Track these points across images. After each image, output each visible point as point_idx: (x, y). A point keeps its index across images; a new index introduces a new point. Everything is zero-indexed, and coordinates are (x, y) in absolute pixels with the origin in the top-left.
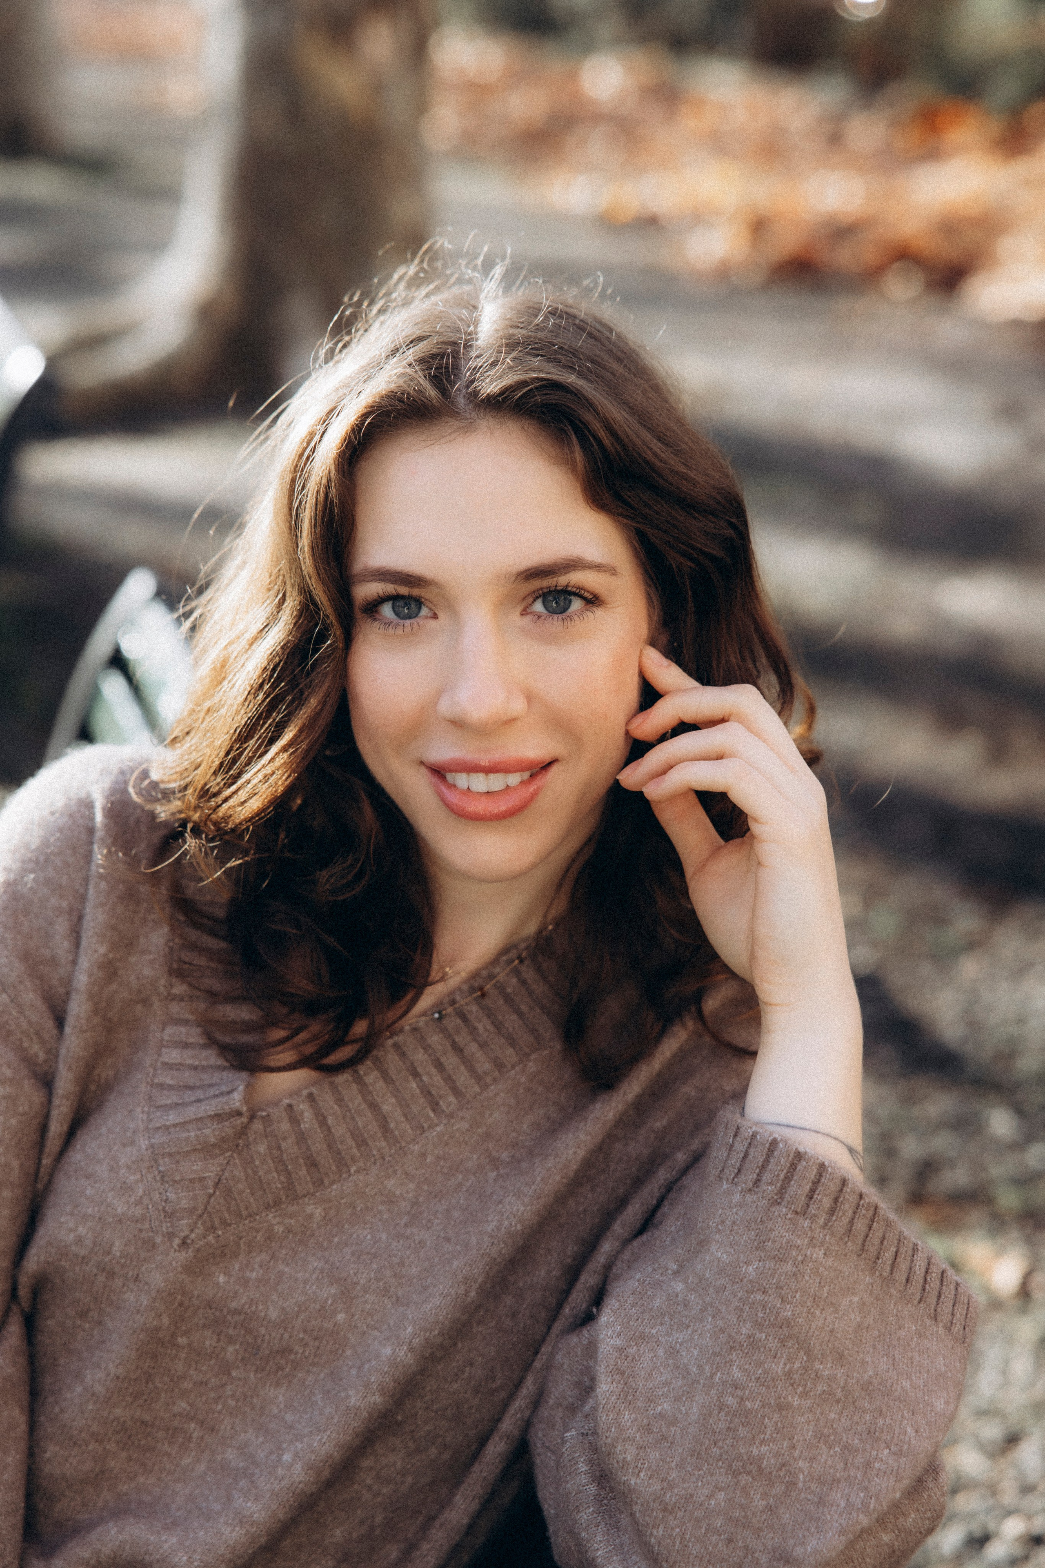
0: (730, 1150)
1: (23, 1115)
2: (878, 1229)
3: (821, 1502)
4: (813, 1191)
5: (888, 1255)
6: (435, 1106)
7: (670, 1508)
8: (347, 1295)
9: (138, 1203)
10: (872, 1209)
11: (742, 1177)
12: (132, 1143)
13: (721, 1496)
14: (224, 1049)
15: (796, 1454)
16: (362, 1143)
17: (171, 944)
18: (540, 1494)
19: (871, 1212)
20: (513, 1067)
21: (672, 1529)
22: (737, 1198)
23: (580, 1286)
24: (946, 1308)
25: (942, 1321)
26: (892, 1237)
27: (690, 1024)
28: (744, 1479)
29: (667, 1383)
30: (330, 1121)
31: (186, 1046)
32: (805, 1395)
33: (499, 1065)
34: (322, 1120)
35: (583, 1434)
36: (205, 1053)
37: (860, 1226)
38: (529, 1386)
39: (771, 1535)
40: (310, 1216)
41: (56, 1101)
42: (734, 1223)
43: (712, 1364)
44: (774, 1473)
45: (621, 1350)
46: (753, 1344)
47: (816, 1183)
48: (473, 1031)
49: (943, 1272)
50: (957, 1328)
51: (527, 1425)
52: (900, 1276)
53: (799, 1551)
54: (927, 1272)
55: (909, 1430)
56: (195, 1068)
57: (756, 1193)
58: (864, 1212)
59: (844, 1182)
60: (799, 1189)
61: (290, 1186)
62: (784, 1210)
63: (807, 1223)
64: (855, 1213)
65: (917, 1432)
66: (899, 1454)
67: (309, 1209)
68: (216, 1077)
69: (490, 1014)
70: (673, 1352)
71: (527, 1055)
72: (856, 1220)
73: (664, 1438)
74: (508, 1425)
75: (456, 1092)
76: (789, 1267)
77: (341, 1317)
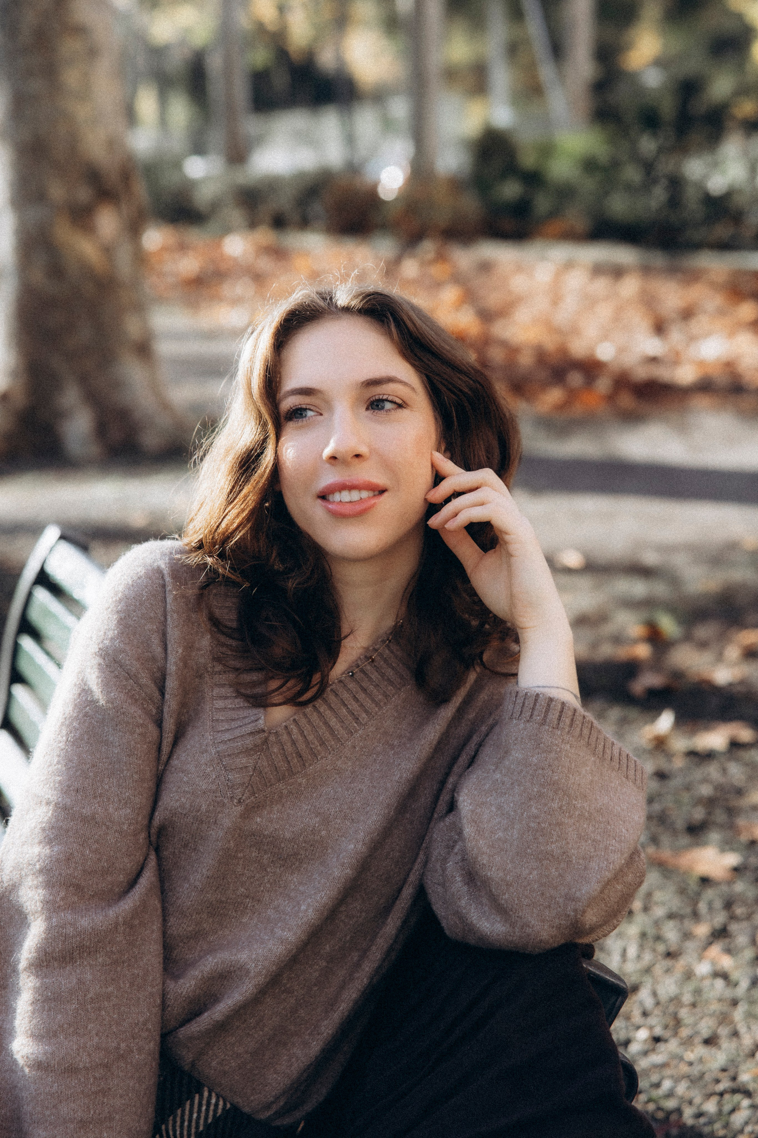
0: (515, 704)
1: (149, 743)
2: (594, 734)
3: (586, 868)
4: (560, 716)
5: (601, 747)
6: (356, 719)
7: (509, 883)
8: (326, 821)
9: (212, 783)
10: (590, 724)
11: (523, 715)
12: (206, 751)
13: (535, 872)
14: (247, 697)
15: (570, 846)
16: (322, 743)
17: (212, 644)
18: (434, 908)
19: (590, 726)
20: (393, 696)
21: (513, 893)
22: (522, 726)
23: (440, 802)
24: (631, 773)
25: (630, 779)
26: (601, 737)
27: (478, 669)
28: (545, 862)
29: (500, 823)
30: (305, 732)
31: (226, 698)
32: (570, 817)
33: (386, 696)
34: (302, 733)
35: (456, 863)
36: (237, 701)
37: (586, 732)
38: (421, 856)
39: (563, 888)
40: (300, 784)
41: (165, 735)
42: (522, 738)
43: (522, 809)
44: (560, 858)
45: (473, 811)
46: (540, 795)
47: (561, 712)
48: (370, 679)
49: (627, 755)
50: (638, 782)
51: (422, 876)
52: (608, 756)
53: (578, 894)
54: (620, 755)
55: (623, 830)
56: (233, 709)
57: (531, 722)
58: (587, 725)
59: (575, 710)
60: (553, 716)
61: (290, 769)
62: (547, 727)
63: (559, 733)
64: (582, 725)
65: (627, 830)
66: (620, 841)
67: (299, 780)
68: (246, 713)
69: (377, 669)
70: (499, 808)
71: (400, 689)
72: (583, 729)
73: (502, 850)
74: (413, 878)
75: (366, 712)
76: (553, 755)
77: (323, 833)
